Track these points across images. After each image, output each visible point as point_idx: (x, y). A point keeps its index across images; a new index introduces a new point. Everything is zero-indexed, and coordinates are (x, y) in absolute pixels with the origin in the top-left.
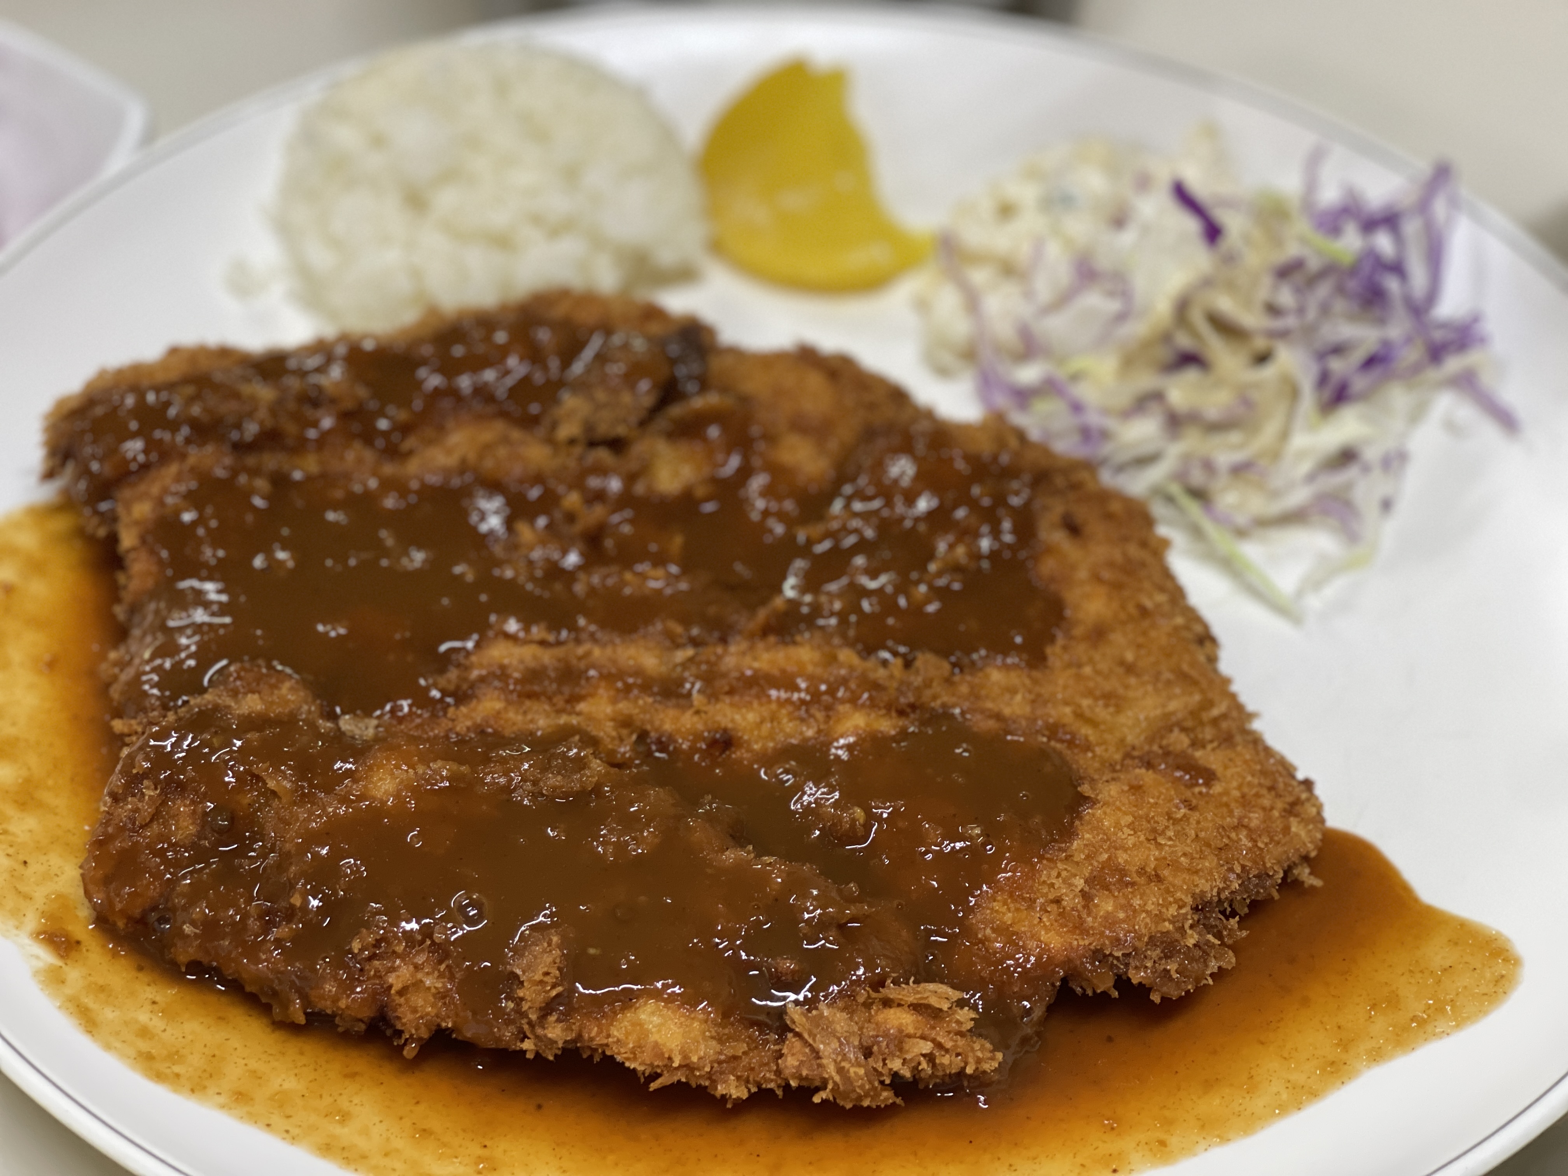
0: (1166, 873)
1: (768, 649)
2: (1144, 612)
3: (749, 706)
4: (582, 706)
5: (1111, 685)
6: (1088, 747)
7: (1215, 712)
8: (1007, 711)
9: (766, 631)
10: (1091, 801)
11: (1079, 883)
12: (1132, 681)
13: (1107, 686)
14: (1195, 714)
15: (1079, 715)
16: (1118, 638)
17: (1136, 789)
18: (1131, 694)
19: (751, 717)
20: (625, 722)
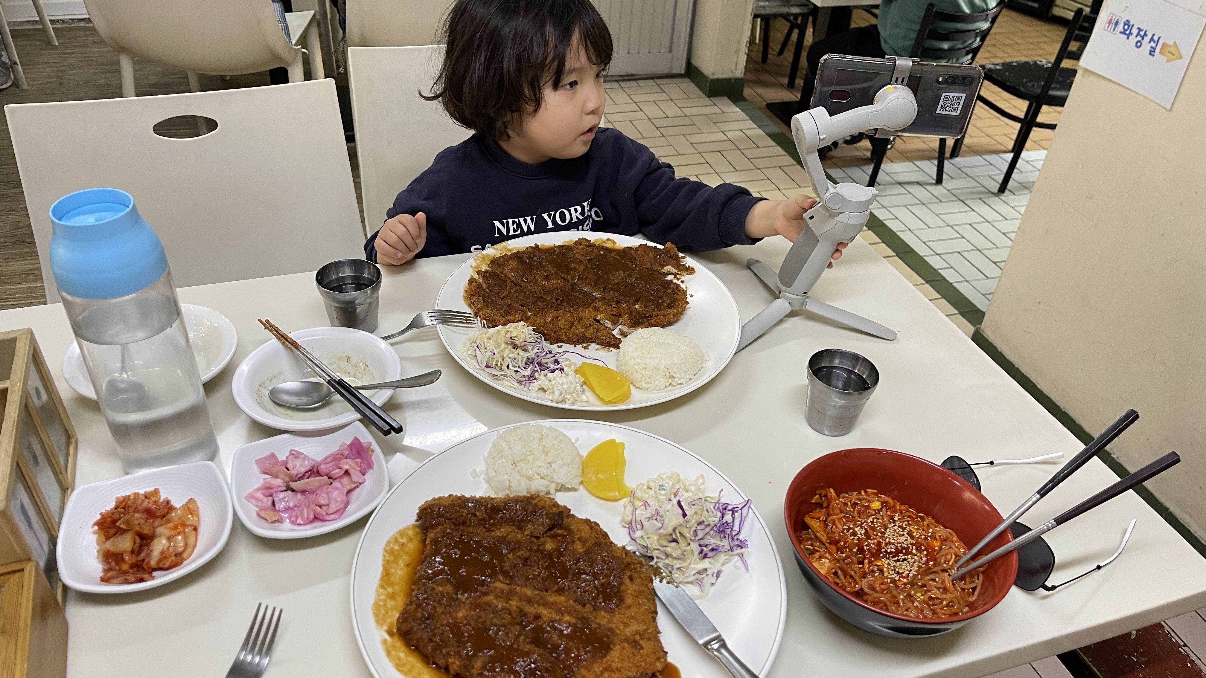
0: (622, 670)
1: (555, 596)
2: (639, 604)
3: (546, 609)
4: (510, 602)
5: (627, 621)
6: (617, 635)
7: (649, 631)
8: (602, 623)
9: (556, 591)
10: (611, 649)
11: (601, 669)
12: (632, 620)
13: (625, 620)
14: (644, 631)
15: (617, 628)
16: (632, 609)
17: (623, 648)
18: (631, 624)
19: (546, 612)
20: (518, 607)
